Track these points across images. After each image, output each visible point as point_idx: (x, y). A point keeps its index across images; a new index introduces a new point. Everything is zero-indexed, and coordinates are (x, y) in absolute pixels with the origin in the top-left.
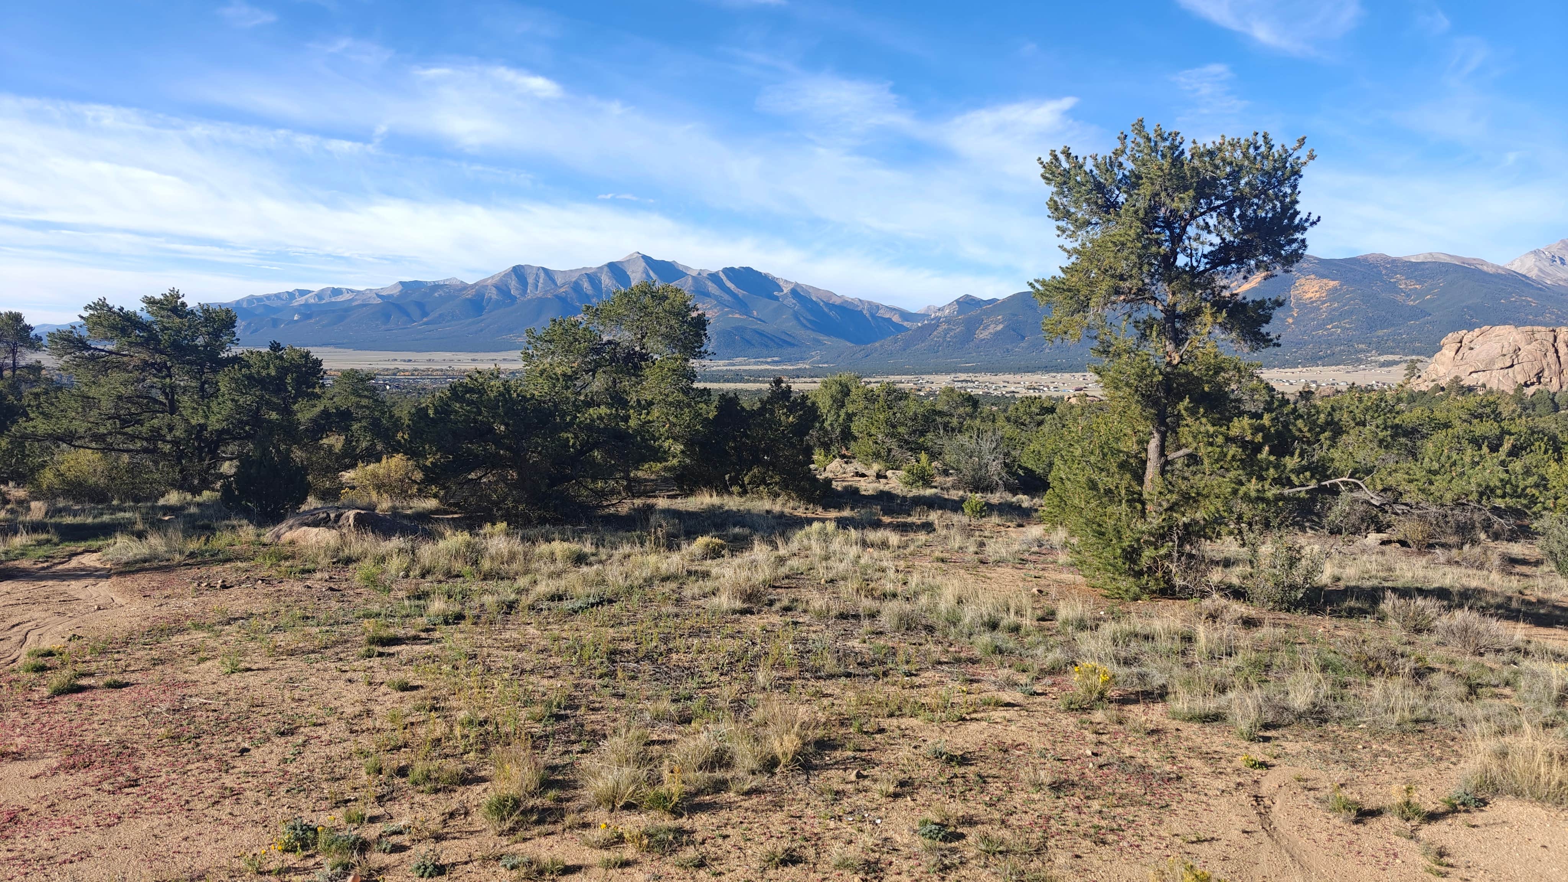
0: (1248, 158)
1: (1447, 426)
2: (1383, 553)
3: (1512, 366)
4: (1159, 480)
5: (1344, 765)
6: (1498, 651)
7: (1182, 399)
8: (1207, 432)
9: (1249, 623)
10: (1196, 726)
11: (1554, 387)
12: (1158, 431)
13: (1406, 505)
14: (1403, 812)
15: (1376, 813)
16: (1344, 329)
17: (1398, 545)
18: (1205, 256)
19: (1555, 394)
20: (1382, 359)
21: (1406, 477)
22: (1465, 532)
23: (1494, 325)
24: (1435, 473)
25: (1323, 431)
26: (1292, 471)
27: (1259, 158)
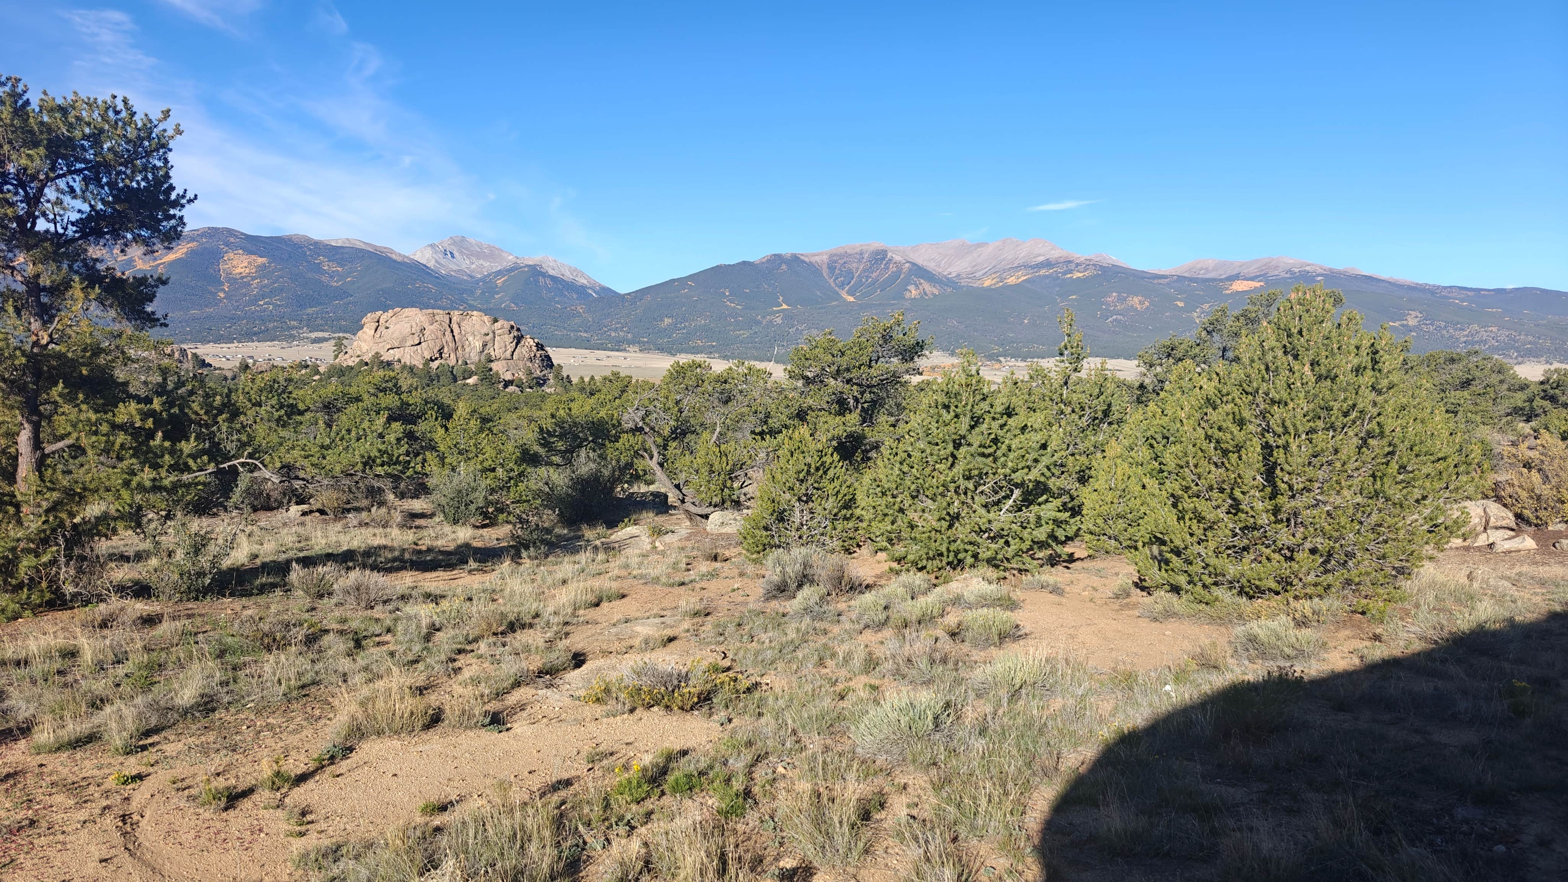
0: (108, 122)
1: (358, 399)
2: (303, 524)
3: (420, 343)
4: (34, 477)
5: (225, 752)
6: (385, 602)
7: (56, 384)
8: (89, 420)
9: (150, 621)
10: (64, 755)
11: (452, 362)
12: (29, 421)
13: (303, 479)
14: (273, 783)
15: (248, 792)
16: (276, 306)
17: (317, 514)
18: (73, 224)
19: (453, 367)
20: (313, 335)
21: (303, 453)
22: (374, 495)
23: (403, 307)
24: (328, 448)
25: (220, 412)
26: (189, 456)
27: (120, 124)
